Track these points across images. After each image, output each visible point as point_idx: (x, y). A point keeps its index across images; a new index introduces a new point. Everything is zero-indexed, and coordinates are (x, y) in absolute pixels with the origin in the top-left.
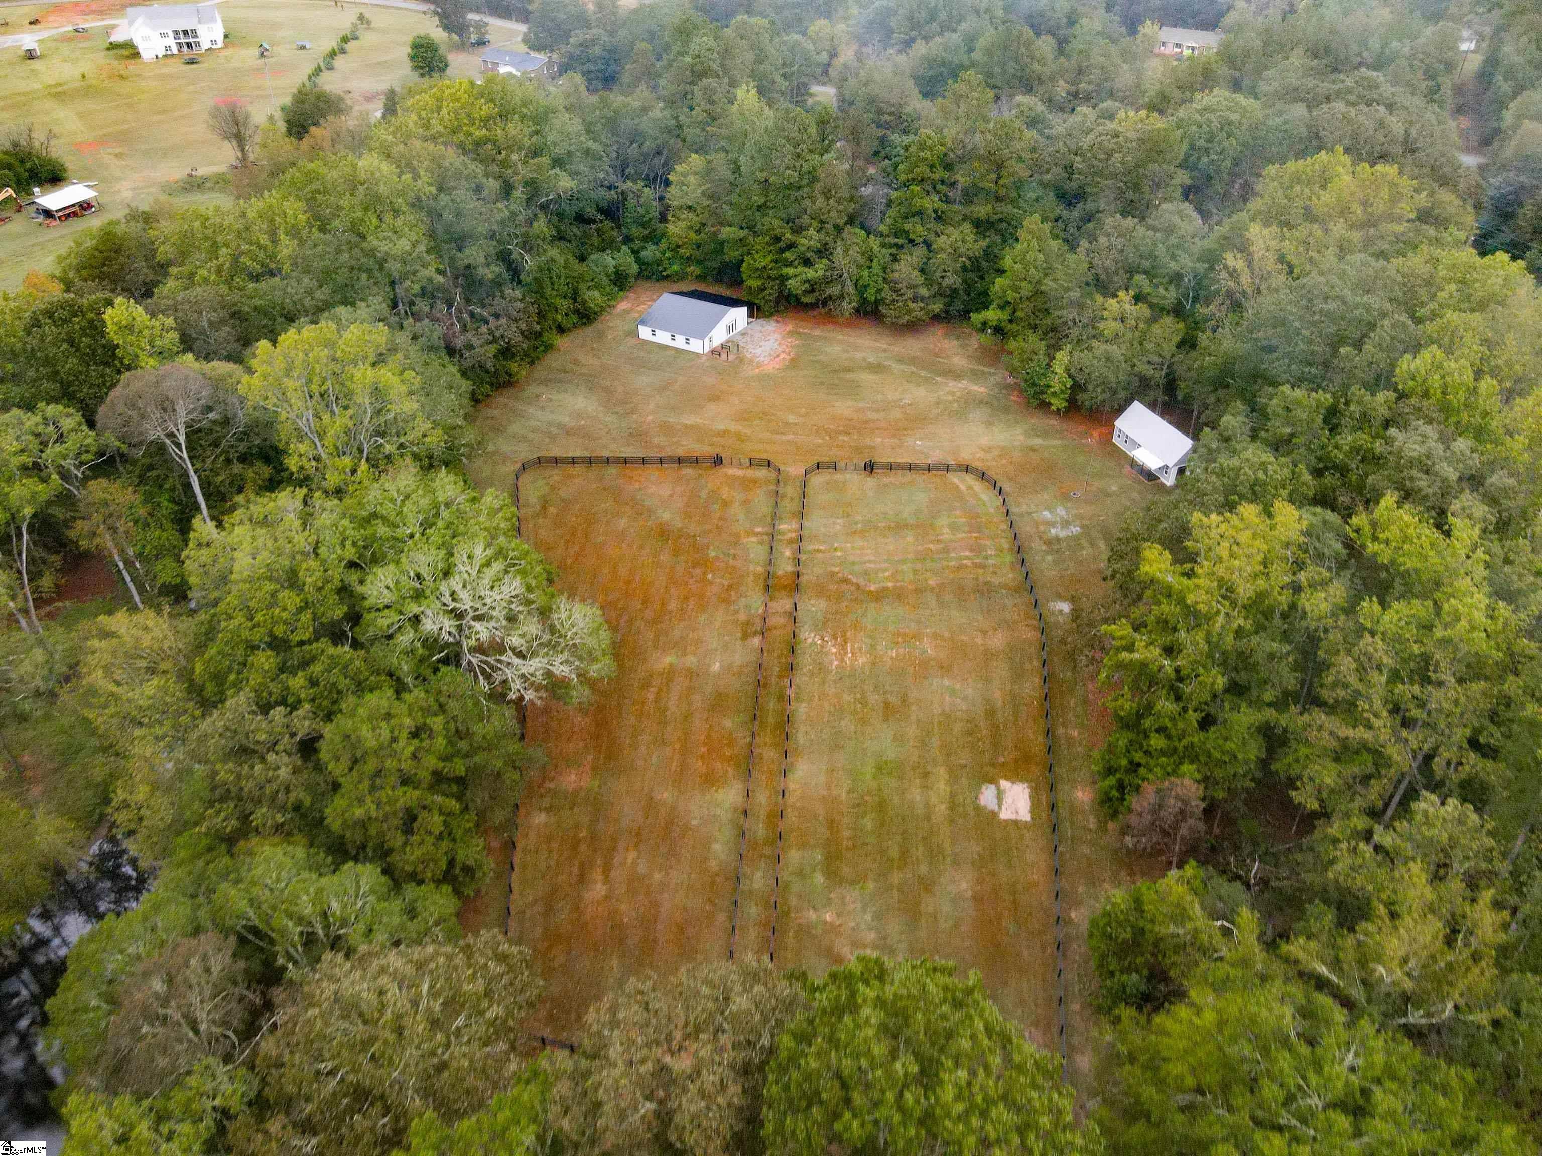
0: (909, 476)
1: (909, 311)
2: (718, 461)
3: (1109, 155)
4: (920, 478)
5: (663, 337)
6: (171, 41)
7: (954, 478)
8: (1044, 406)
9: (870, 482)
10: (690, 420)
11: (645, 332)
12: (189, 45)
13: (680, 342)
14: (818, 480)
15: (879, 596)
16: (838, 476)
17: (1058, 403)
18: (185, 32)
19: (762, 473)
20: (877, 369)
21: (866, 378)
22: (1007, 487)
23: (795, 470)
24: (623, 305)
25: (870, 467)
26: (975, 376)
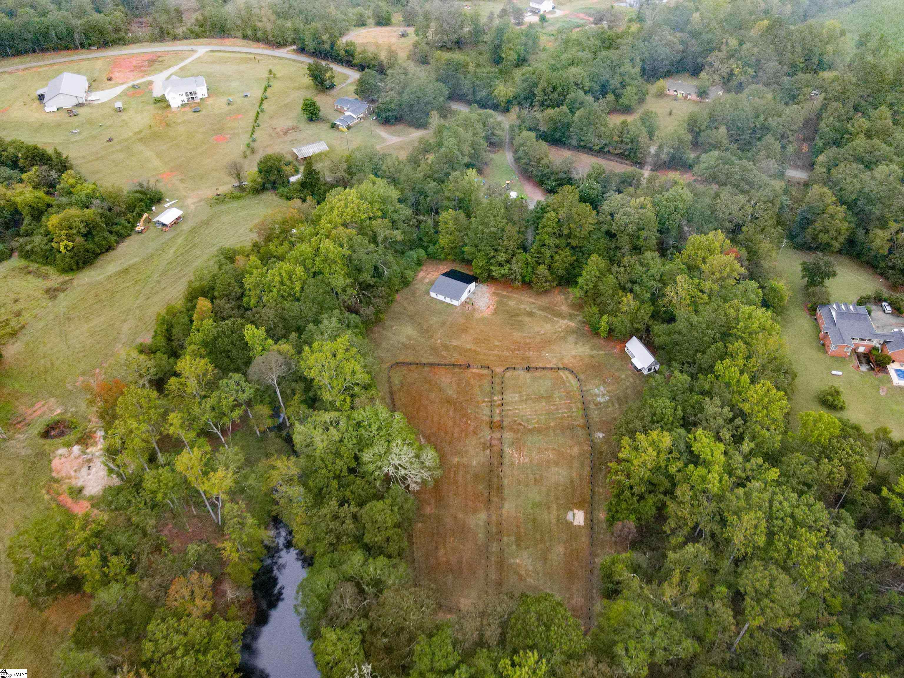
0: (543, 372)
1: (543, 287)
2: (469, 366)
3: (627, 225)
4: (547, 373)
5: (441, 297)
6: (185, 98)
7: (561, 373)
8: (598, 334)
9: (528, 375)
10: (455, 343)
11: (433, 295)
12: (193, 98)
13: (448, 300)
14: (508, 374)
15: (532, 431)
16: (516, 373)
17: (603, 335)
18: (191, 93)
19: (486, 371)
20: (530, 314)
21: (526, 319)
22: (581, 376)
23: (499, 370)
24: (421, 274)
25: (528, 369)
26: (571, 317)
